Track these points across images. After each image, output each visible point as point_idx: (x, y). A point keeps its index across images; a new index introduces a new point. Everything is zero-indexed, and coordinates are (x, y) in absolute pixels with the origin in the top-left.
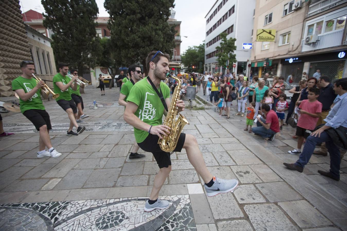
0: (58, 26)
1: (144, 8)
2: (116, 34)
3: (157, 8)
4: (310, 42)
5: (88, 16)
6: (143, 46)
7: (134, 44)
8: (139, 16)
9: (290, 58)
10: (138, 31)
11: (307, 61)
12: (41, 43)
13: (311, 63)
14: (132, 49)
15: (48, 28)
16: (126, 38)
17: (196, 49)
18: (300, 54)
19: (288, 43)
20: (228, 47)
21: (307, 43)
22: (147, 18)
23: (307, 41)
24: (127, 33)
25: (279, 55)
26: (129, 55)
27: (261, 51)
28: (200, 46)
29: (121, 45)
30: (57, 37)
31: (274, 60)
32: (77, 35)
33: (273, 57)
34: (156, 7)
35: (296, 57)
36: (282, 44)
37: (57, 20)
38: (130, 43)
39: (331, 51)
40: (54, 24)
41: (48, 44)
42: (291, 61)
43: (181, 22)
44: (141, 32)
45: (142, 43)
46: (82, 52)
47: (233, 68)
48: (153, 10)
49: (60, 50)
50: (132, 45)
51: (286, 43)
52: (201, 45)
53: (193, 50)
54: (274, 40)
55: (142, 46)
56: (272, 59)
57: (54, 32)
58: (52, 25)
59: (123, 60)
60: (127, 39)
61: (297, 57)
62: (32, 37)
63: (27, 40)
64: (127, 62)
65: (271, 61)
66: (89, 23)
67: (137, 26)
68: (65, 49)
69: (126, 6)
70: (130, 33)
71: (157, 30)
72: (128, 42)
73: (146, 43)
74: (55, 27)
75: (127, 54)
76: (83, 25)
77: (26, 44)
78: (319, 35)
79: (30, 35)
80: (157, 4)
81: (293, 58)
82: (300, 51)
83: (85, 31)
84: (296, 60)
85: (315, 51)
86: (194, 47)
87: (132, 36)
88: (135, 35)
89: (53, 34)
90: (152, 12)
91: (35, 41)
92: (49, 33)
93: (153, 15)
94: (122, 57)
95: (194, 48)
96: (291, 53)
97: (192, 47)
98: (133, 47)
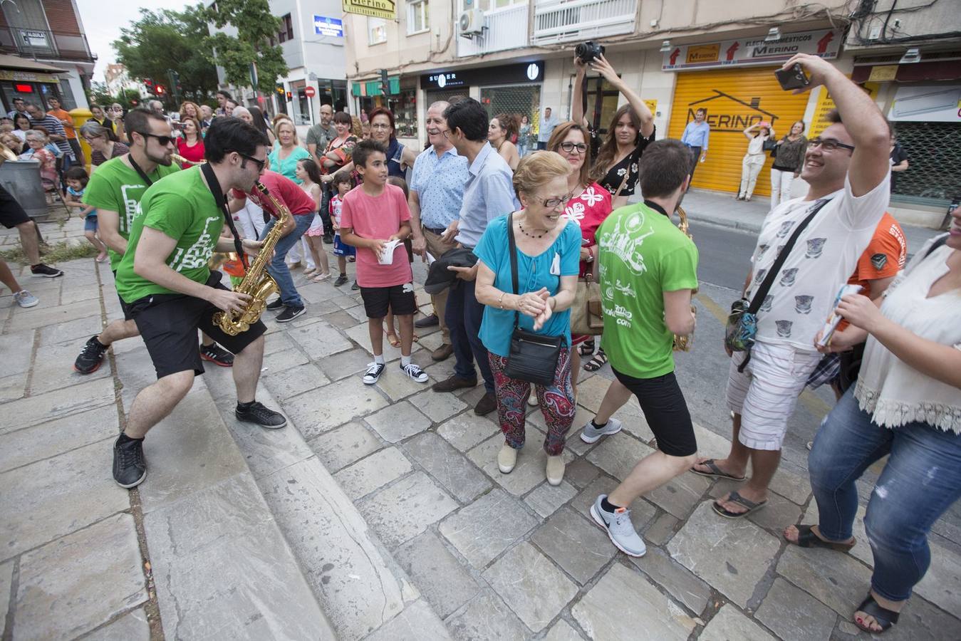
4: (469, 29)
9: (438, 75)
11: (474, 84)
13: (482, 90)
17: (178, 22)
18: (457, 61)
19: (428, 29)
20: (249, 19)
21: (465, 32)
23: (464, 27)
25: (412, 63)
27: (370, 46)
28: (187, 14)
31: (404, 78)
33: (398, 68)
35: (451, 73)
36: (416, 30)
39: (511, 59)
42: (442, 81)
47: (309, 98)
51: (424, 29)
52: (190, 8)
53: (163, 26)
54: (394, 16)
56: (397, 72)
61: (453, 73)
65: (397, 78)
78: (486, 13)
81: (445, 74)
82: (454, 52)
84: (451, 80)
85: (483, 55)
86: (166, 12)
95: (166, 21)
96: (438, 58)
97: (156, 14)
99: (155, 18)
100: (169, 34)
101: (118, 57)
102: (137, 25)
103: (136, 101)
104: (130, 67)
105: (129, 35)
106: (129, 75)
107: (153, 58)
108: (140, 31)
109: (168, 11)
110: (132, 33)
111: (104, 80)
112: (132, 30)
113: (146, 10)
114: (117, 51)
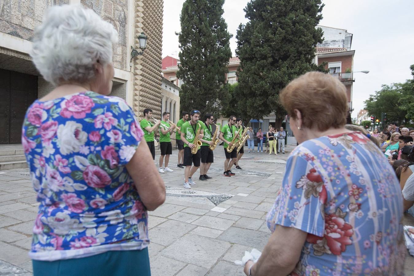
0: (189, 76)
1: (278, 50)
2: (243, 82)
3: (295, 49)
5: (219, 63)
6: (273, 94)
7: (261, 92)
8: (270, 60)
10: (268, 77)
12: (171, 93)
14: (259, 97)
15: (180, 78)
16: (254, 85)
22: (280, 60)
24: (255, 80)
26: (255, 105)
29: (248, 93)
30: (186, 87)
32: (205, 84)
34: (293, 48)
37: (189, 71)
38: (258, 90)
40: (186, 74)
41: (177, 93)
43: (355, 51)
44: (271, 77)
45: (272, 90)
46: (207, 101)
48: (289, 51)
49: (186, 99)
50: (259, 93)
53: (391, 91)
55: (271, 93)
57: (184, 82)
58: (184, 75)
59: (248, 110)
60: (254, 87)
62: (164, 88)
63: (161, 92)
64: (252, 113)
66: (219, 70)
67: (267, 71)
68: (191, 99)
69: (257, 51)
70: (259, 80)
71: (292, 74)
72: (256, 89)
73: (276, 90)
74: (186, 77)
75: (253, 103)
76: (212, 73)
77: (159, 95)
79: (163, 86)
80: (294, 44)
83: (213, 78)
87: (260, 83)
88: (263, 81)
89: (184, 83)
90: (289, 53)
91: (166, 91)
92: (180, 83)
93: (289, 56)
94: (247, 107)
95: (394, 88)
97: (390, 86)
98: (260, 95)
99: (389, 88)
100: (393, 94)
101: (365, 107)
102: (378, 93)
103: (368, 126)
104: (369, 111)
105: (373, 97)
106: (368, 114)
107: (382, 106)
108: (379, 95)
109: (396, 84)
110: (375, 96)
111: (356, 117)
112: (375, 95)
113: (385, 85)
114: (366, 104)
